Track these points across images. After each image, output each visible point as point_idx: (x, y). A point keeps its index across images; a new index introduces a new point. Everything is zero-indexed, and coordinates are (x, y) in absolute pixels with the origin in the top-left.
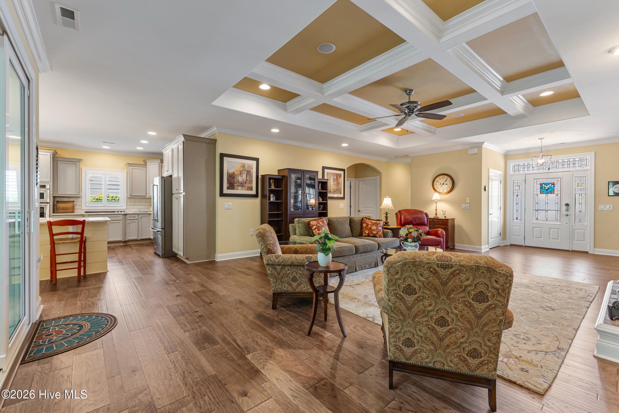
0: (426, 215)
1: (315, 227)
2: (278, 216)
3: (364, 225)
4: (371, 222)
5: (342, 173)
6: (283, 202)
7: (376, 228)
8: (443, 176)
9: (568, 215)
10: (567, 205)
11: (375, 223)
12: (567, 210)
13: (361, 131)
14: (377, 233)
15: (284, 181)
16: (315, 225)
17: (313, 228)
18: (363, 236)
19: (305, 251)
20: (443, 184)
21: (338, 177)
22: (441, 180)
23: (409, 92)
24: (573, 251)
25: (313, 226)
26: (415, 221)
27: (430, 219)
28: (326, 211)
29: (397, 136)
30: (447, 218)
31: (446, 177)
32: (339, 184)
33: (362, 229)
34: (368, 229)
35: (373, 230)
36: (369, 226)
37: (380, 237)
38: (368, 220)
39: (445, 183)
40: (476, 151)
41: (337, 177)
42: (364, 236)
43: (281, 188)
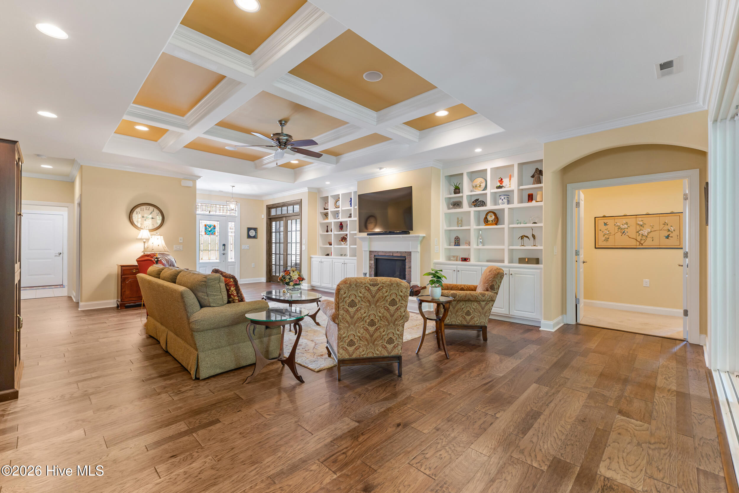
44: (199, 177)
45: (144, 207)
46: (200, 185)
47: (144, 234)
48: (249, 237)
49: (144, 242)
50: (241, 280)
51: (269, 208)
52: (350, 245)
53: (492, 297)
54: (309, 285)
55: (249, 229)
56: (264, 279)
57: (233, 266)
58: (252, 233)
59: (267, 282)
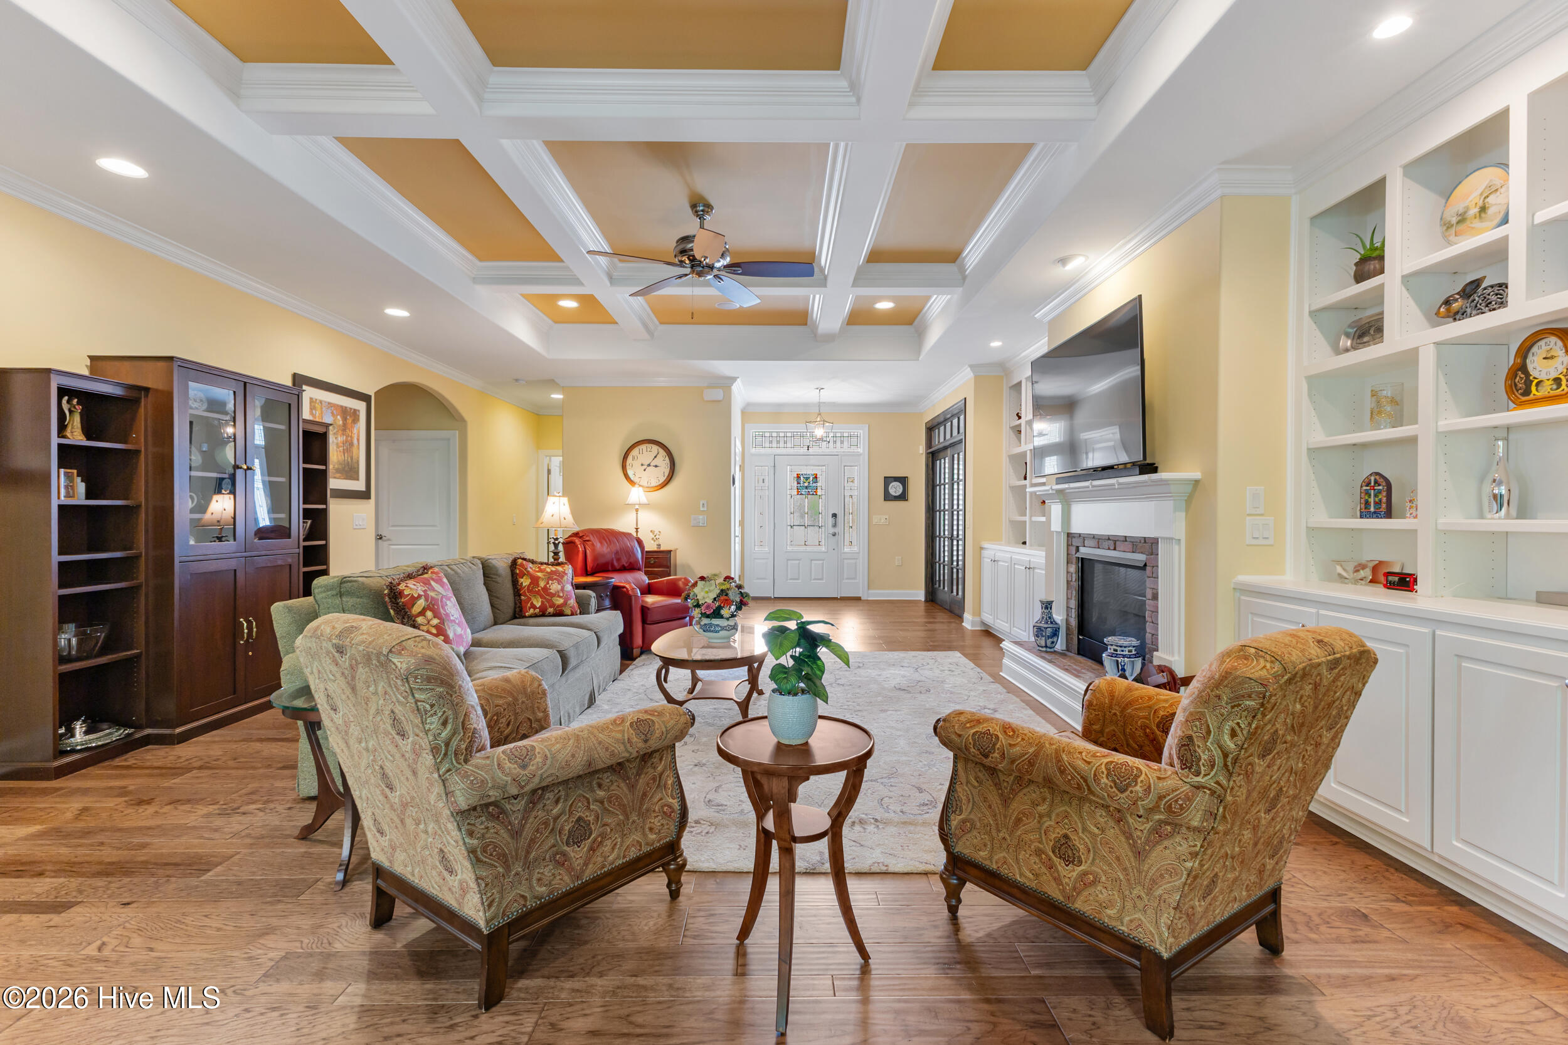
0: (640, 542)
1: (421, 603)
2: (95, 571)
3: (525, 582)
4: (541, 571)
5: (361, 406)
6: (139, 506)
7: (559, 587)
8: (649, 446)
9: (834, 535)
10: (835, 515)
11: (552, 572)
12: (835, 525)
13: (476, 280)
14: (565, 604)
15: (144, 410)
16: (419, 596)
17: (416, 609)
18: (526, 617)
19: (509, 704)
20: (649, 465)
21: (349, 420)
22: (645, 454)
23: (702, 211)
24: (843, 599)
25: (414, 600)
26: (618, 560)
27: (647, 552)
28: (323, 542)
29: (550, 322)
30: (662, 549)
31: (655, 448)
32: (351, 444)
33: (520, 595)
34: (538, 593)
35: (553, 595)
36: (542, 584)
37: (572, 614)
38: (531, 565)
39: (653, 464)
40: (718, 394)
41: (345, 419)
42: (531, 617)
43: (125, 442)
44: (734, 379)
45: (644, 447)
46: (741, 394)
47: (636, 495)
48: (888, 497)
49: (637, 510)
50: (870, 591)
51: (931, 429)
52: (1031, 517)
53: (1175, 808)
54: (977, 619)
55: (888, 480)
56: (921, 595)
57: (853, 561)
58: (896, 489)
59: (926, 601)
